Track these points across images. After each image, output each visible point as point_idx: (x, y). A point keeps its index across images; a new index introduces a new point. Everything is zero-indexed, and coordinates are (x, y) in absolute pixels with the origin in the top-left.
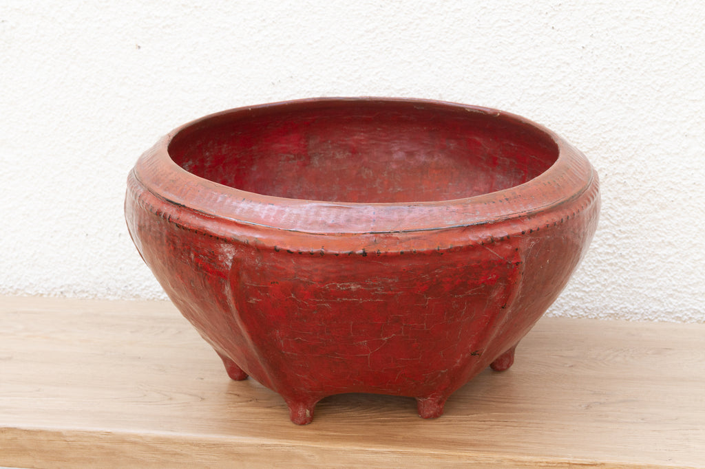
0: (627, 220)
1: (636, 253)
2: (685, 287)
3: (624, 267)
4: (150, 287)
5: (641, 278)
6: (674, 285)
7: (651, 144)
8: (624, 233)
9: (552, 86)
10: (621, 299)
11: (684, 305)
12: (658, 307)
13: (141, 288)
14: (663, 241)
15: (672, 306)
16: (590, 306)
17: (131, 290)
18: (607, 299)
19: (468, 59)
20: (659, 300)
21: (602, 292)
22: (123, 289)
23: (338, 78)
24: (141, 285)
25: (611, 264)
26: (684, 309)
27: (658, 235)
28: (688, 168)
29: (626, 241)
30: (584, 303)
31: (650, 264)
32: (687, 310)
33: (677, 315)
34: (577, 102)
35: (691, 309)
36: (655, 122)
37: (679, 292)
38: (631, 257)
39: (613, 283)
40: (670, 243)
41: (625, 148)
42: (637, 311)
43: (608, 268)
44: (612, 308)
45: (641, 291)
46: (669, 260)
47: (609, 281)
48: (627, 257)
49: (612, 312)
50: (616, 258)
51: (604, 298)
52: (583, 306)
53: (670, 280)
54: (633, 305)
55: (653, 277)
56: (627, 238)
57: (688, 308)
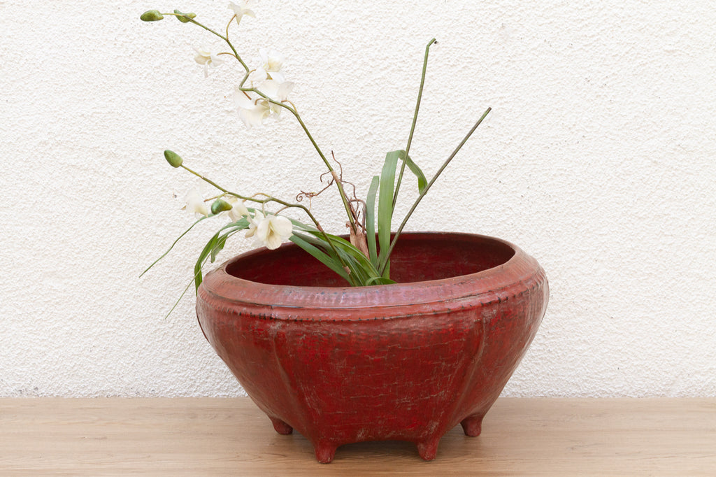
0: (554, 324)
1: (561, 349)
2: (596, 374)
3: (551, 360)
4: (173, 390)
5: (563, 368)
6: (588, 373)
7: (571, 267)
8: (552, 334)
9: (499, 225)
10: (549, 385)
11: (595, 388)
12: (576, 390)
13: (166, 391)
14: (580, 340)
15: (586, 389)
16: (526, 391)
17: (157, 394)
18: (538, 386)
19: (437, 205)
20: (577, 385)
21: (535, 380)
22: (150, 392)
23: (336, 220)
24: (166, 388)
25: (541, 359)
26: (595, 391)
27: (576, 335)
28: (598, 285)
29: (552, 340)
30: (521, 389)
31: (570, 357)
32: (597, 391)
33: (590, 395)
34: (517, 237)
35: (600, 390)
36: (574, 251)
37: (591, 378)
38: (557, 352)
39: (543, 373)
40: (585, 341)
41: (552, 270)
42: (560, 394)
43: (540, 361)
44: (542, 392)
45: (563, 378)
46: (584, 354)
47: (540, 372)
48: (554, 353)
49: (542, 395)
50: (545, 353)
51: (536, 385)
52: (521, 392)
53: (585, 369)
54: (557, 389)
55: (572, 367)
56: (553, 338)
57: (598, 389)
